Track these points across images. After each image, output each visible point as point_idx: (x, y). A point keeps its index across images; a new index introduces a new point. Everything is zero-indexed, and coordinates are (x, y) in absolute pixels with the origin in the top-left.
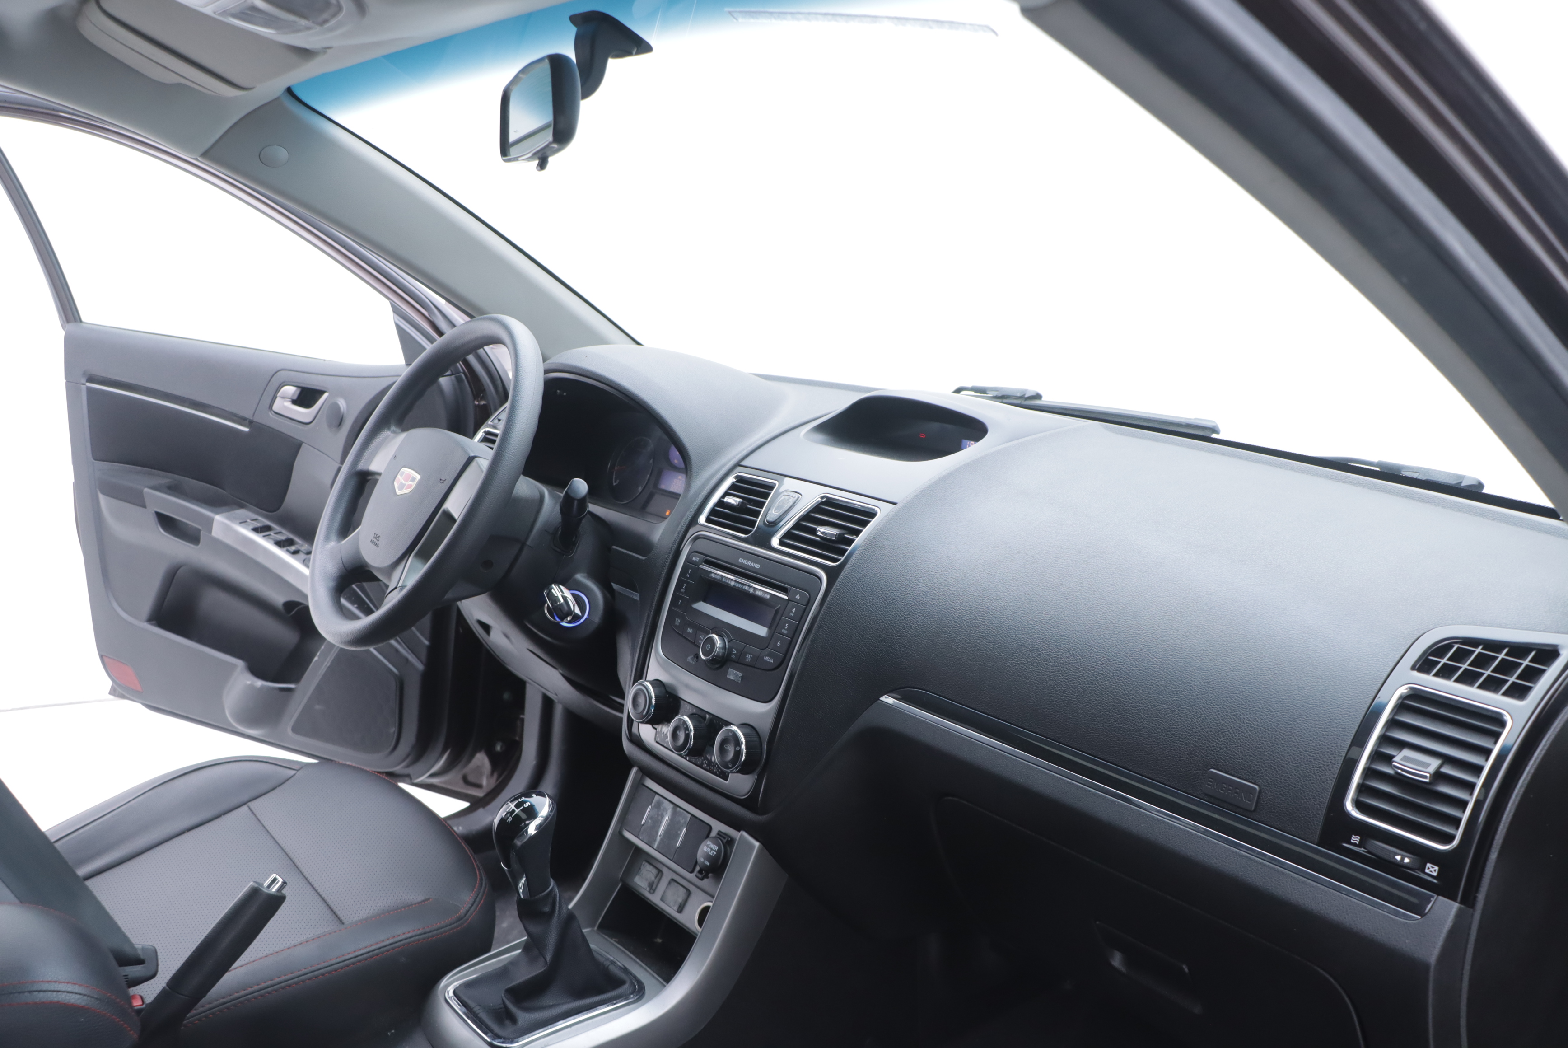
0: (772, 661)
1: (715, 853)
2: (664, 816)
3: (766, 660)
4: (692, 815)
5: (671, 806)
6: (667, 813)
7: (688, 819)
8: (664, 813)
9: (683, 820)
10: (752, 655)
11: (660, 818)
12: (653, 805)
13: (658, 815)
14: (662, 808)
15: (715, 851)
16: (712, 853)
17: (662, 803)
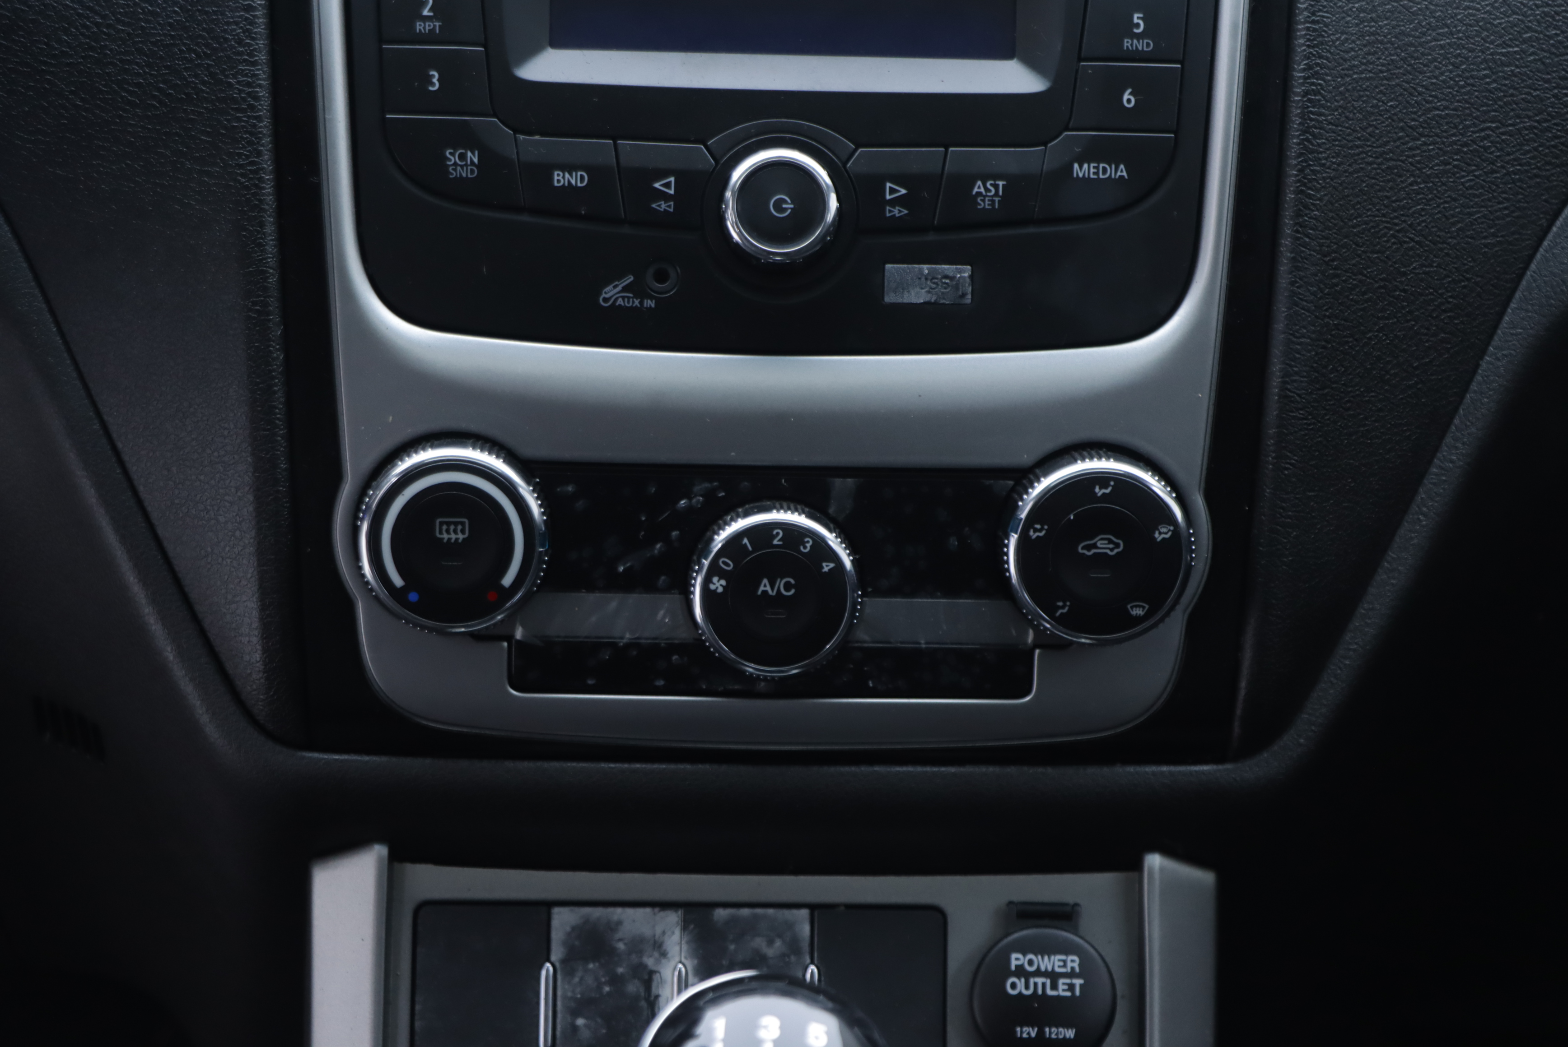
0: (1122, 172)
1: (1078, 982)
2: (651, 973)
3: (1086, 180)
4: (813, 907)
5: (673, 918)
6: (664, 955)
7: (807, 929)
8: (650, 962)
9: (778, 943)
10: (1001, 179)
11: (633, 987)
12: (557, 953)
13: (616, 981)
14: (621, 946)
15: (1072, 974)
16: (1061, 987)
17: (614, 927)
